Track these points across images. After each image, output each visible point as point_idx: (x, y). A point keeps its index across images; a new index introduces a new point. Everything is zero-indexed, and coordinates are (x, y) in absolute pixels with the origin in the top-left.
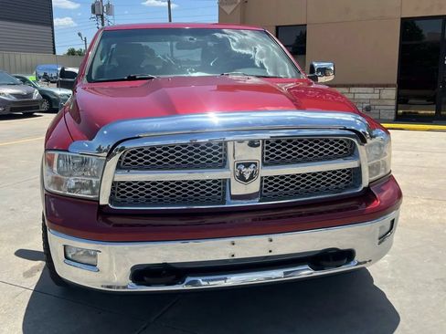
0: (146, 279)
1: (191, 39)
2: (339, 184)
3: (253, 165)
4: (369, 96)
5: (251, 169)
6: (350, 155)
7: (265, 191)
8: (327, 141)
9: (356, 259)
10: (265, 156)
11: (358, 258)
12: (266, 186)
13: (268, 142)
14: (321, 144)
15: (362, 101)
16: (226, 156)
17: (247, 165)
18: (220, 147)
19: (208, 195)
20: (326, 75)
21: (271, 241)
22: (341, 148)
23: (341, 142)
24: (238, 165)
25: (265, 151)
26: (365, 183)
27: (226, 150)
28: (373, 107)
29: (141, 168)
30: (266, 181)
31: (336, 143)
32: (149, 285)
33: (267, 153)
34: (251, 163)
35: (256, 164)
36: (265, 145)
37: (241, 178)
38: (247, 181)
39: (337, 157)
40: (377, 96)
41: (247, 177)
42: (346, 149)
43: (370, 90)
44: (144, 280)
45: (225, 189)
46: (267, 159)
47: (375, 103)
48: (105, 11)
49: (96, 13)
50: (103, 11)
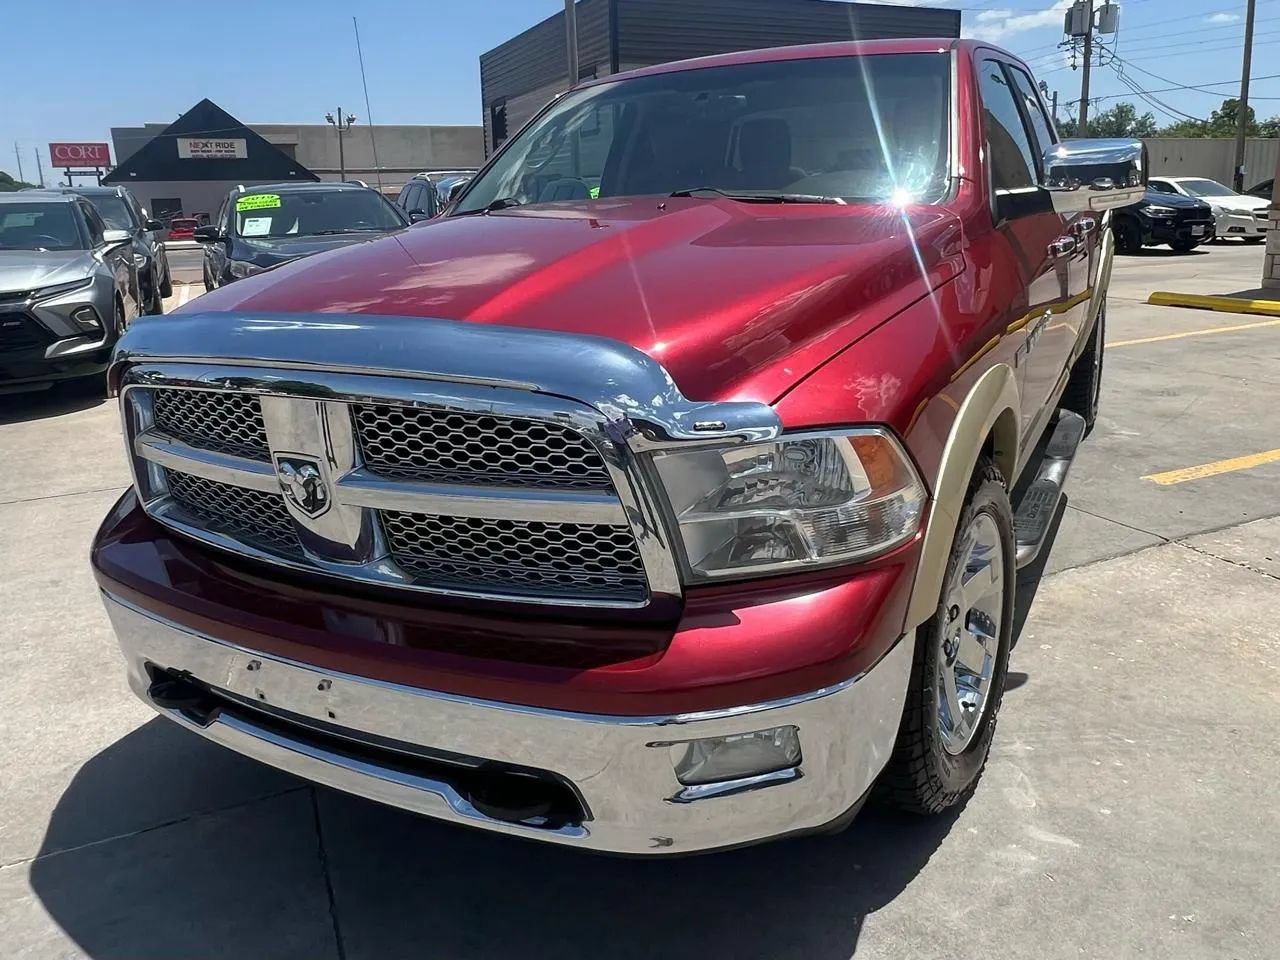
3: (309, 469)
10: (363, 447)
24: (280, 461)
25: (359, 432)
34: (305, 463)
35: (315, 465)
36: (355, 416)
42: (595, 461)
48: (1097, 22)
49: (1073, 31)
50: (1092, 24)
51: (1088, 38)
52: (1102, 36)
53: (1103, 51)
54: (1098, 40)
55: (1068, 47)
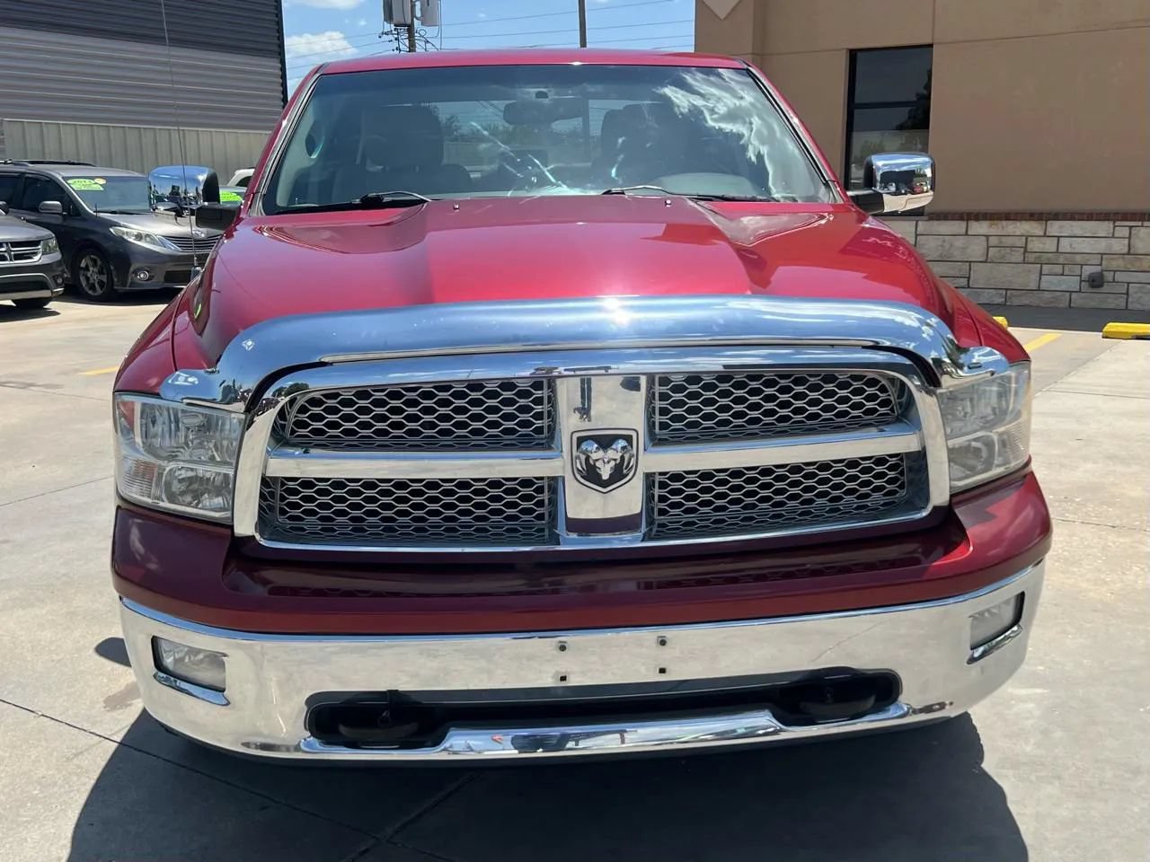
0: (342, 729)
1: (540, 95)
2: (866, 496)
3: (622, 443)
4: (1101, 246)
5: (614, 454)
6: (898, 420)
7: (662, 512)
8: (830, 378)
9: (903, 698)
10: (658, 419)
11: (911, 696)
12: (662, 499)
13: (665, 380)
14: (814, 388)
15: (1078, 258)
16: (552, 415)
17: (605, 442)
18: (538, 393)
19: (509, 518)
20: (913, 193)
21: (663, 643)
22: (871, 398)
23: (872, 382)
24: (581, 440)
25: (658, 404)
26: (939, 495)
27: (552, 400)
28: (1108, 276)
29: (335, 444)
30: (663, 485)
31: (856, 385)
32: (353, 745)
33: (664, 412)
34: (616, 438)
35: (628, 439)
36: (658, 389)
37: (590, 474)
38: (605, 484)
39: (859, 425)
40: (1119, 246)
41: (605, 473)
42: (885, 403)
43: (1103, 227)
44: (338, 733)
45: (553, 502)
46: (663, 426)
47: (1118, 263)
48: (418, 14)
49: (395, 20)
50: (413, 15)
51: (410, 29)
52: (424, 28)
53: (429, 46)
54: (422, 33)
55: (391, 37)
